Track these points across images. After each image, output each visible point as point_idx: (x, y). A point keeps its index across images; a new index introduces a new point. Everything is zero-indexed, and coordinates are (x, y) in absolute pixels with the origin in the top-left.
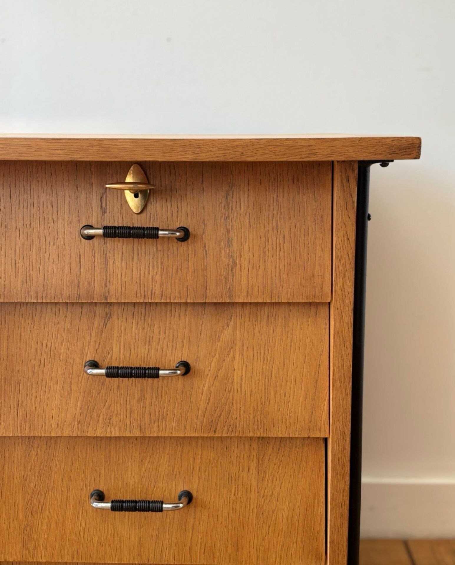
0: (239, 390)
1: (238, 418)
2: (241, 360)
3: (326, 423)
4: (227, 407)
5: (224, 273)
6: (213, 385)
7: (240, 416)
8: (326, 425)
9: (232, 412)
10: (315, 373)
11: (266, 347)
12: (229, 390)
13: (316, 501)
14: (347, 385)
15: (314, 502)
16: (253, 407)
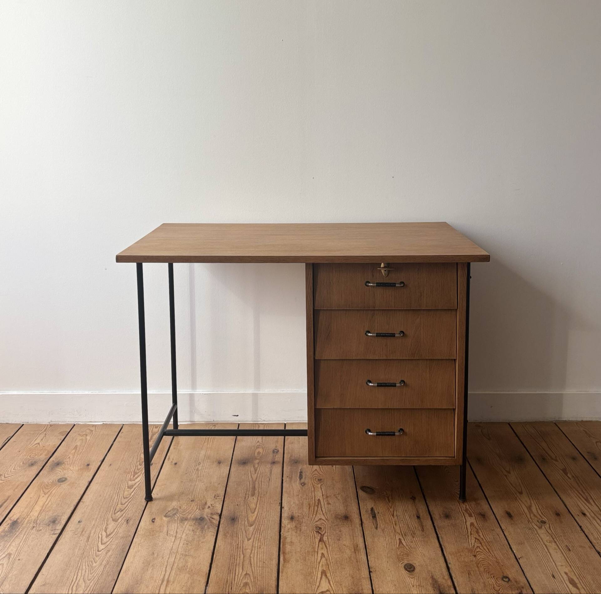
0: (423, 342)
2: (423, 331)
4: (418, 349)
6: (413, 340)
12: (419, 342)
16: (428, 348)
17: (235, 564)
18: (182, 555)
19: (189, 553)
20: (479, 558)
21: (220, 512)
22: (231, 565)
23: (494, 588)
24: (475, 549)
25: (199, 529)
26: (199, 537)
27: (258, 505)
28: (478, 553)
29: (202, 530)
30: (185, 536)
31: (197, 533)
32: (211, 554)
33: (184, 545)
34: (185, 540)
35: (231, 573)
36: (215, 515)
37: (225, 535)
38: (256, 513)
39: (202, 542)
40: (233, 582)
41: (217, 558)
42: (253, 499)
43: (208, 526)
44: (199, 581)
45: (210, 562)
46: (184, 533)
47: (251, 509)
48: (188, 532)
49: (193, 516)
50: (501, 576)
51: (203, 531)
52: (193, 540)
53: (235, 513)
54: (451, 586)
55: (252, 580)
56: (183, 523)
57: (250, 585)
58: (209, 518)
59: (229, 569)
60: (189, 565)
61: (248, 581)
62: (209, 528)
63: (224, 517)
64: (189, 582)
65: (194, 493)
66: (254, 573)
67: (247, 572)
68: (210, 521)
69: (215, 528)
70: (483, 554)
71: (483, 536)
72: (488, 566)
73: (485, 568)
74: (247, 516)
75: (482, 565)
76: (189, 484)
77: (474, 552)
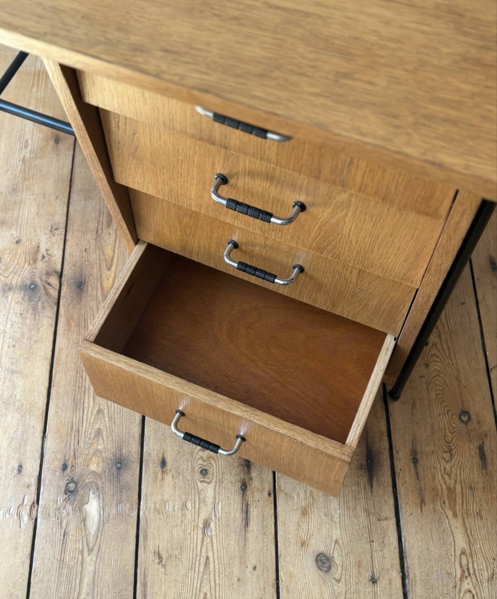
0: (347, 236)
1: (342, 252)
2: (353, 219)
3: (419, 280)
4: (334, 243)
5: (340, 166)
6: (324, 226)
7: (344, 252)
8: (418, 282)
9: (338, 247)
10: (420, 249)
11: (378, 218)
12: (338, 233)
13: (402, 306)
14: (442, 275)
15: (400, 306)
16: (357, 250)
17: (83, 389)
18: (7, 370)
19: (17, 367)
20: (433, 369)
21: (59, 268)
22: (77, 392)
23: (445, 436)
24: (430, 350)
25: (30, 312)
26: (30, 330)
27: (116, 251)
28: (432, 360)
29: (34, 312)
30: (11, 328)
31: (28, 321)
32: (48, 367)
33: (10, 349)
34: (10, 337)
35: (78, 409)
36: (53, 275)
37: (68, 323)
38: (113, 268)
39: (35, 341)
40: (80, 429)
41: (57, 377)
42: (110, 234)
43: (42, 303)
44: (34, 427)
45: (47, 385)
46: (8, 321)
47: (106, 259)
48: (14, 320)
49: (20, 279)
50: (459, 412)
51: (35, 314)
52: (23, 335)
53: (82, 269)
54: (383, 432)
55: (107, 425)
56: (6, 297)
57: (104, 435)
58: (44, 283)
59: (74, 401)
60: (18, 393)
61: (101, 427)
62: (44, 308)
63: (65, 280)
64: (20, 430)
65: (20, 221)
66: (110, 408)
67: (99, 406)
68: (45, 291)
69: (53, 308)
70: (439, 360)
71: (446, 321)
72: (444, 389)
73: (438, 392)
74: (101, 276)
75: (434, 387)
76: (12, 197)
77: (427, 358)
